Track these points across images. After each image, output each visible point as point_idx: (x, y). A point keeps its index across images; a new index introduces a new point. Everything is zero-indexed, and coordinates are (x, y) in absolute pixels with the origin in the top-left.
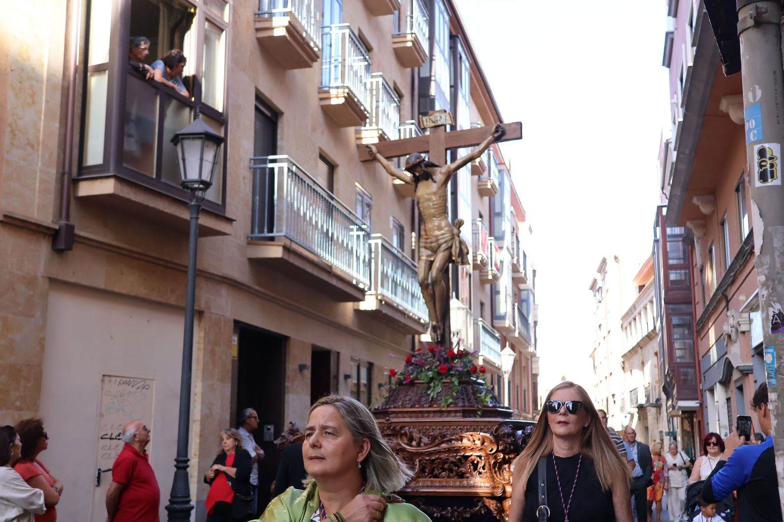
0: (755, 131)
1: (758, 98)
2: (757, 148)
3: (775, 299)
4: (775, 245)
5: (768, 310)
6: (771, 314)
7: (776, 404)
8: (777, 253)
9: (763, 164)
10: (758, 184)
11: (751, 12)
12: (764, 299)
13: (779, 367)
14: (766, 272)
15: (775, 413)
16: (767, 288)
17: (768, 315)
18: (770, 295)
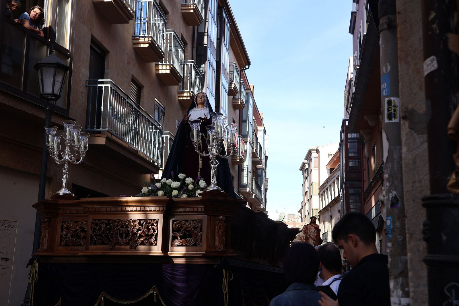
0: (386, 90)
1: (388, 71)
2: (387, 99)
3: (393, 188)
4: (395, 157)
5: (389, 195)
6: (391, 197)
7: (391, 249)
8: (395, 162)
9: (390, 109)
10: (386, 121)
11: (386, 20)
12: (387, 188)
13: (393, 228)
14: (389, 172)
15: (390, 254)
16: (389, 182)
17: (389, 197)
18: (390, 186)
